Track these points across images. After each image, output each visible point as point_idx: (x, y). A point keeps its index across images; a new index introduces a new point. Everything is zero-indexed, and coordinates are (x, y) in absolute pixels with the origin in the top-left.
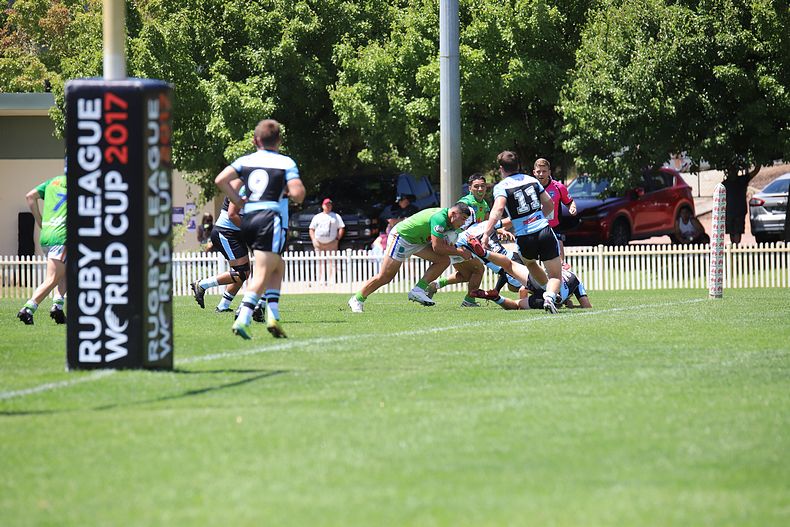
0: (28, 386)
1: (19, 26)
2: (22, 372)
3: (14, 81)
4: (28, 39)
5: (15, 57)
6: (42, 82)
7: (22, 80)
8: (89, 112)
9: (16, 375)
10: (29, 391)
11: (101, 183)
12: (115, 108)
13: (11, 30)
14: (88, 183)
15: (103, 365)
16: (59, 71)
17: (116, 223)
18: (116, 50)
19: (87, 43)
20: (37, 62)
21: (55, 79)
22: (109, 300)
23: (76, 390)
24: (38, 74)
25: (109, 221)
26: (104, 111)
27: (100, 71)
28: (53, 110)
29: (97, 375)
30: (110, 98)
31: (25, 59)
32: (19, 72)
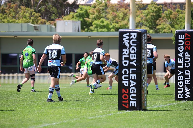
0: (166, 104)
1: (165, 18)
2: (164, 101)
3: (163, 31)
4: (167, 21)
5: (164, 25)
6: (170, 31)
7: (165, 30)
8: (181, 38)
9: (163, 101)
10: (166, 105)
11: (184, 55)
12: (188, 37)
13: (163, 18)
14: (180, 55)
15: (184, 99)
16: (174, 28)
17: (187, 65)
18: (188, 23)
19: (181, 21)
20: (169, 26)
21: (173, 30)
22: (185, 83)
23: (177, 105)
24: (169, 29)
25: (185, 64)
26: (185, 37)
27: (184, 28)
28: (173, 38)
29: (182, 102)
30: (186, 34)
31: (166, 25)
32: (165, 28)
